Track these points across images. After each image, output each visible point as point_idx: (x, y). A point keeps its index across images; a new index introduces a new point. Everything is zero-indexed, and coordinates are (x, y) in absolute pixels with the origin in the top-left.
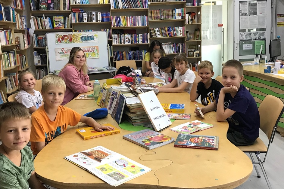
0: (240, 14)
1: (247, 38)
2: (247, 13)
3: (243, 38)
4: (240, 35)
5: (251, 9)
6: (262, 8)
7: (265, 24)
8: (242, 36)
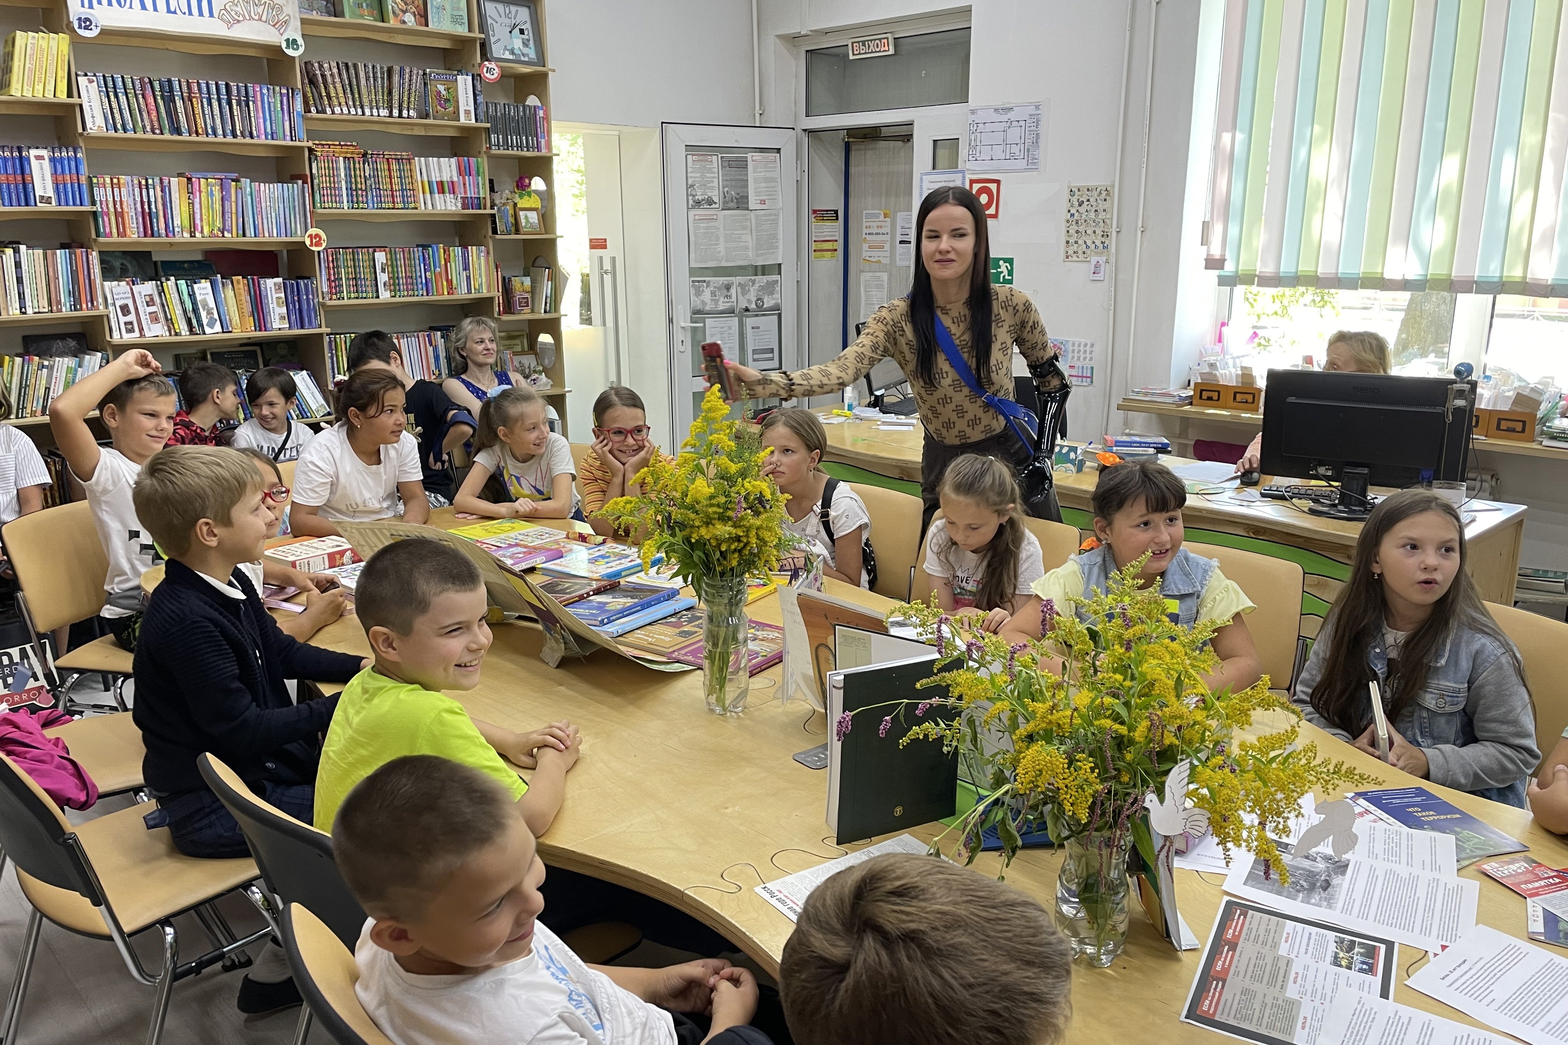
0: (691, 202)
1: (717, 301)
2: (716, 199)
3: (704, 303)
4: (693, 291)
5: (729, 183)
6: (767, 180)
7: (777, 247)
8: (698, 293)
